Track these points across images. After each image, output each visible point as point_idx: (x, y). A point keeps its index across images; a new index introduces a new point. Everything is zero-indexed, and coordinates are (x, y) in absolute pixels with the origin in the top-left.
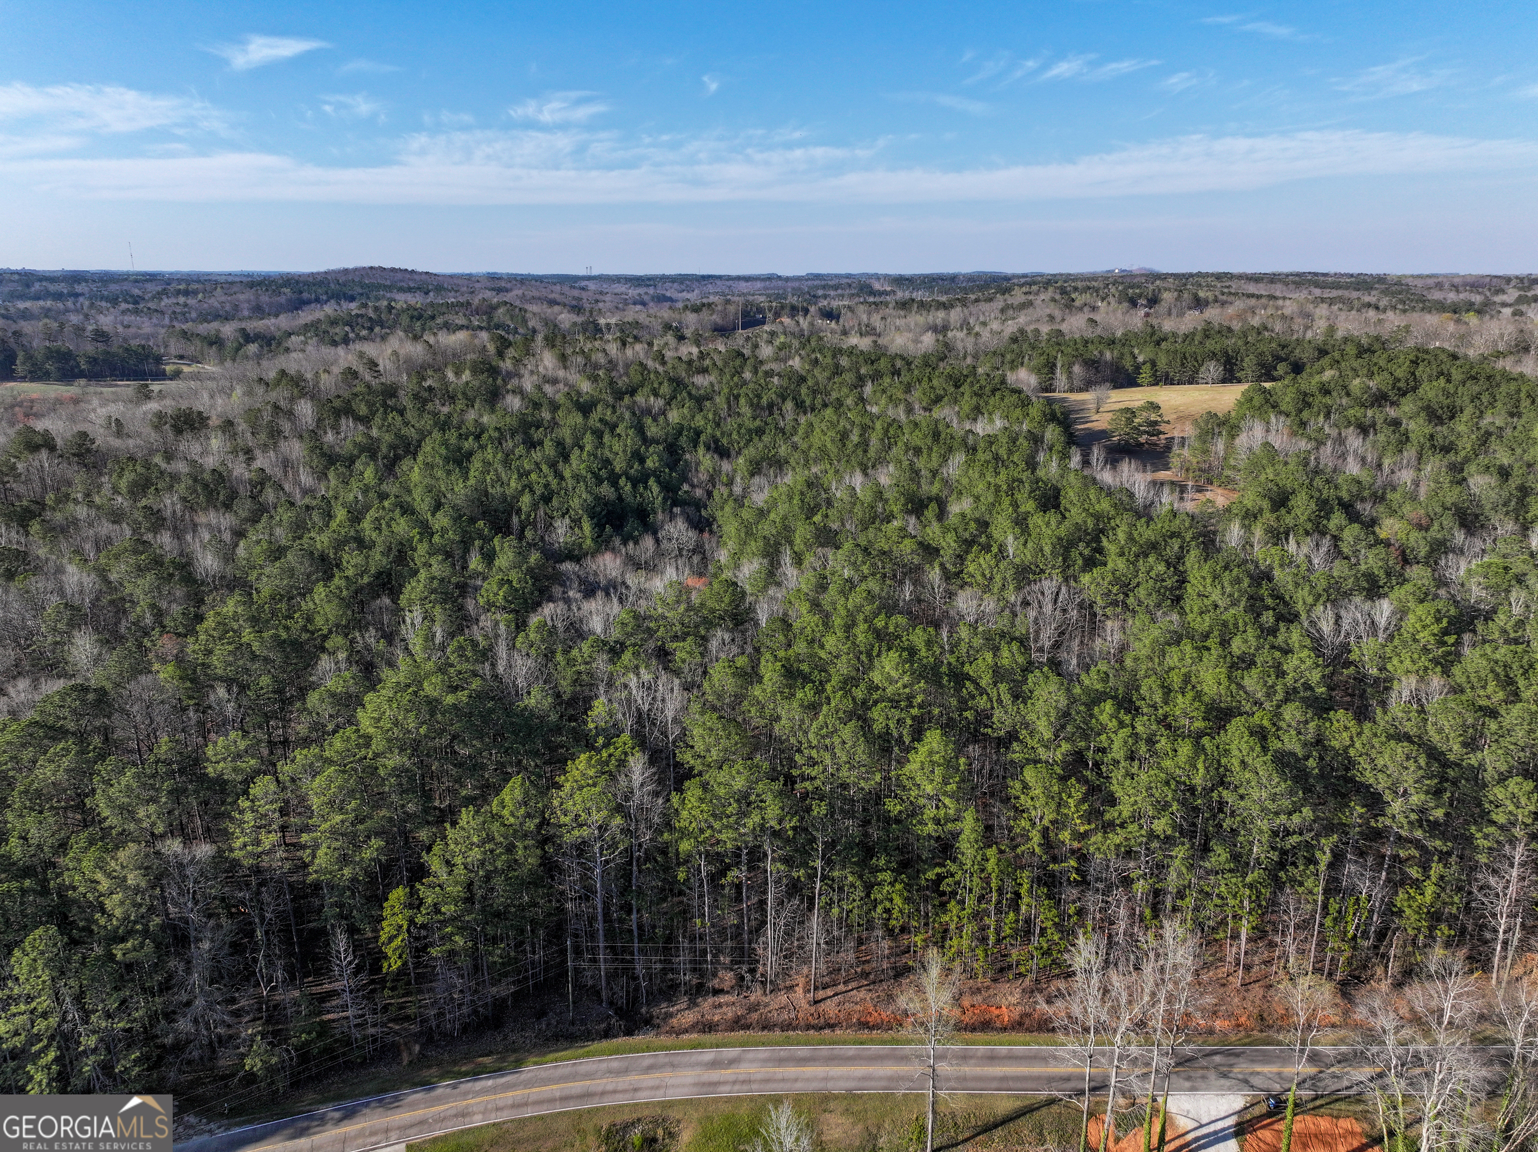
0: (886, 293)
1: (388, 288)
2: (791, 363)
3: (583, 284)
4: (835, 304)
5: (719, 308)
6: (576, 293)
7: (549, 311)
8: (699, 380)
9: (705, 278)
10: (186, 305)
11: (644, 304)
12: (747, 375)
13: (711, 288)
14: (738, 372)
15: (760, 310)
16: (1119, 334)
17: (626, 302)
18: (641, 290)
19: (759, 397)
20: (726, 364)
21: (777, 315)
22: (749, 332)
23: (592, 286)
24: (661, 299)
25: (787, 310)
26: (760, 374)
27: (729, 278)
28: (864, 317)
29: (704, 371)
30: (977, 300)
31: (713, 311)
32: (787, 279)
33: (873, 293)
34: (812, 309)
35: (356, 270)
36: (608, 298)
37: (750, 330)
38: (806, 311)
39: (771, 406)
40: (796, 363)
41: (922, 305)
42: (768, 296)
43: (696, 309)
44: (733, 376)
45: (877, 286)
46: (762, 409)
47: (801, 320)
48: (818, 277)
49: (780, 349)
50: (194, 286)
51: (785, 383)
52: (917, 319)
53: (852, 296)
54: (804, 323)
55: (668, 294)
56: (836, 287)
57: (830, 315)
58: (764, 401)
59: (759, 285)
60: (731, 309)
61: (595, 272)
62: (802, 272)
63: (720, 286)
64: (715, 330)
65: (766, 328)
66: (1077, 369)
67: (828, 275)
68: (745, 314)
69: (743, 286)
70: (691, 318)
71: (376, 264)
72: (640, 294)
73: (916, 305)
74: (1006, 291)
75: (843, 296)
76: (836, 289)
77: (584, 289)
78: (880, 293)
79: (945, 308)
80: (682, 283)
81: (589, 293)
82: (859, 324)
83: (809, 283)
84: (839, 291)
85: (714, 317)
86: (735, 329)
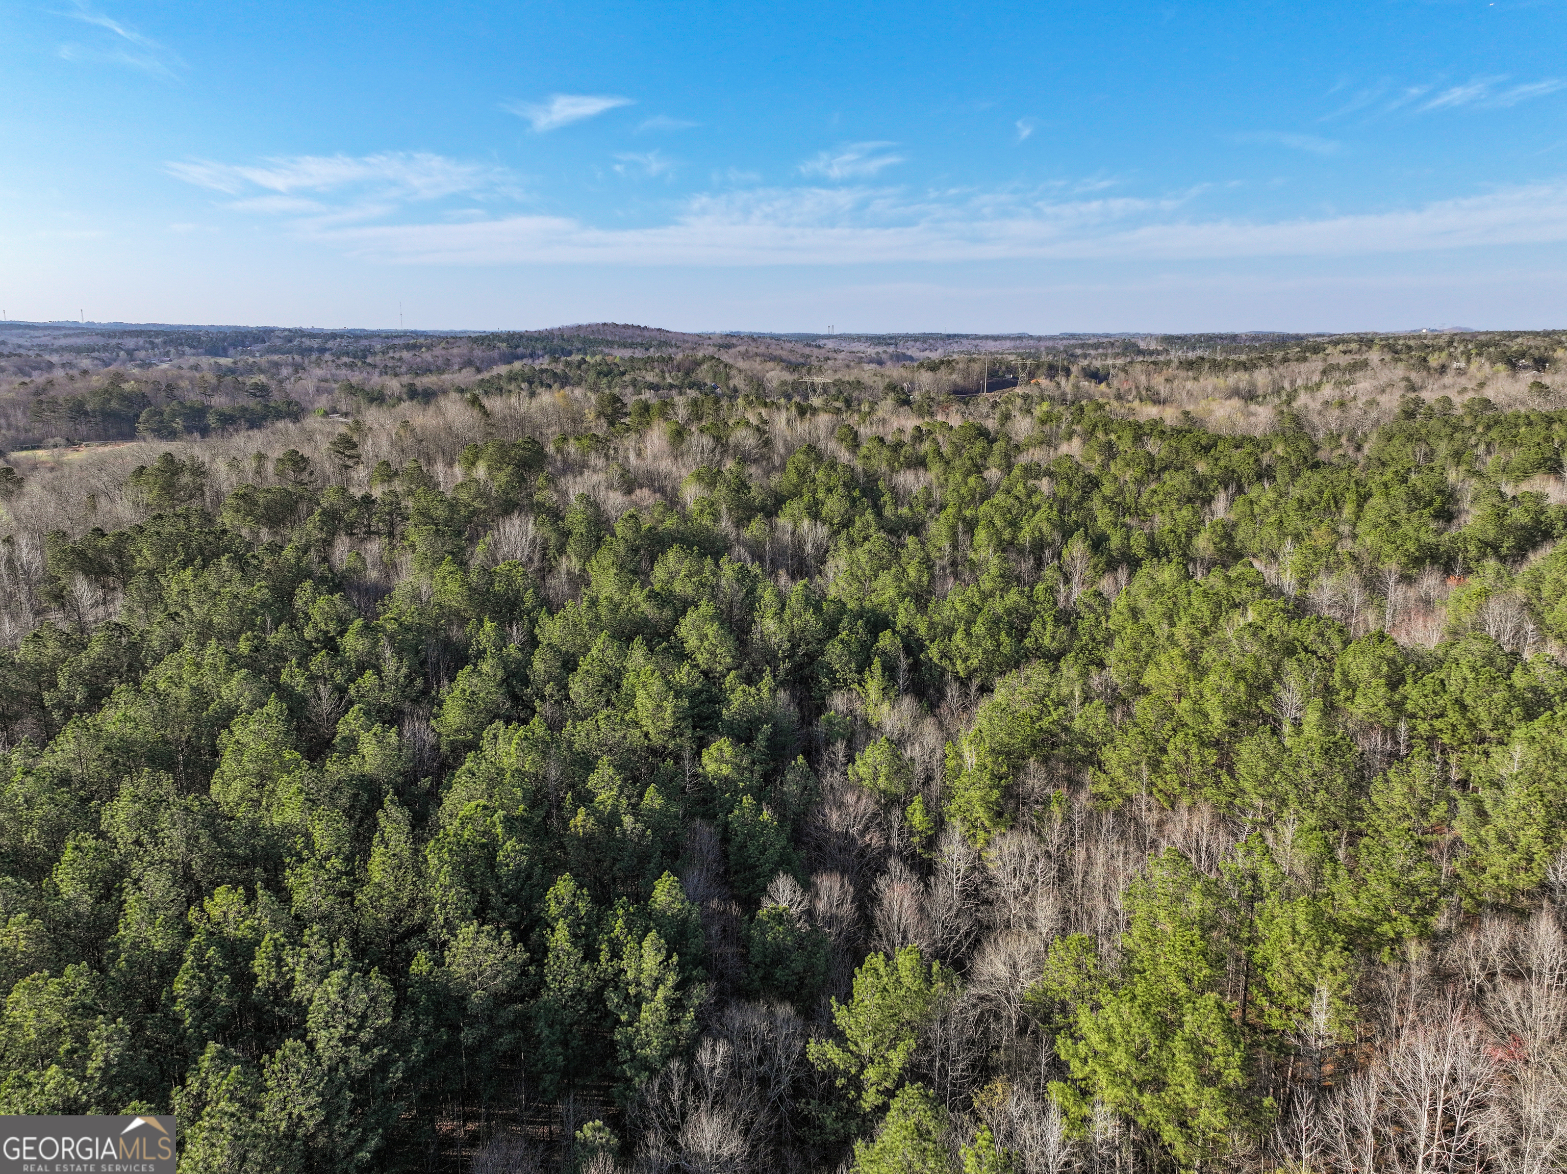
0: (1158, 353)
1: (610, 344)
2: (1064, 449)
3: (821, 342)
4: (1097, 363)
5: (961, 366)
6: (807, 351)
7: (756, 366)
8: (907, 479)
9: (949, 337)
10: (400, 359)
11: (880, 363)
12: (993, 474)
13: (956, 347)
14: (978, 469)
15: (1010, 369)
18: (880, 349)
19: (1014, 524)
20: (958, 450)
21: (1032, 375)
22: (995, 396)
23: (830, 344)
24: (900, 358)
25: (1044, 370)
26: (1016, 471)
27: (977, 337)
28: (1143, 379)
29: (920, 463)
30: (1285, 360)
31: (954, 369)
32: (1040, 339)
33: (1140, 352)
34: (1074, 369)
35: (589, 326)
36: (840, 356)
37: (996, 393)
38: (1068, 372)
39: (1039, 546)
40: (1073, 448)
41: (1217, 367)
42: (1019, 355)
43: (933, 367)
44: (968, 473)
45: (1142, 345)
46: (1021, 551)
47: (1063, 382)
48: (1073, 336)
49: (1043, 422)
50: (422, 340)
51: (1062, 490)
52: (1210, 381)
53: (1116, 356)
54: (1067, 385)
55: (909, 353)
56: (1096, 346)
57: (1097, 376)
58: (1025, 536)
59: (1008, 344)
60: (976, 367)
61: (837, 332)
62: (1056, 332)
63: (967, 345)
64: (955, 392)
65: (1019, 390)
67: (1085, 335)
68: (992, 373)
69: (991, 346)
70: (925, 378)
71: (609, 321)
72: (878, 353)
73: (1207, 366)
74: (1317, 349)
75: (1106, 355)
76: (1097, 349)
77: (819, 347)
78: (1151, 353)
79: (1246, 369)
80: (925, 342)
81: (823, 351)
82: (1137, 388)
83: (1065, 342)
84: (1100, 351)
85: (954, 376)
86: (978, 391)
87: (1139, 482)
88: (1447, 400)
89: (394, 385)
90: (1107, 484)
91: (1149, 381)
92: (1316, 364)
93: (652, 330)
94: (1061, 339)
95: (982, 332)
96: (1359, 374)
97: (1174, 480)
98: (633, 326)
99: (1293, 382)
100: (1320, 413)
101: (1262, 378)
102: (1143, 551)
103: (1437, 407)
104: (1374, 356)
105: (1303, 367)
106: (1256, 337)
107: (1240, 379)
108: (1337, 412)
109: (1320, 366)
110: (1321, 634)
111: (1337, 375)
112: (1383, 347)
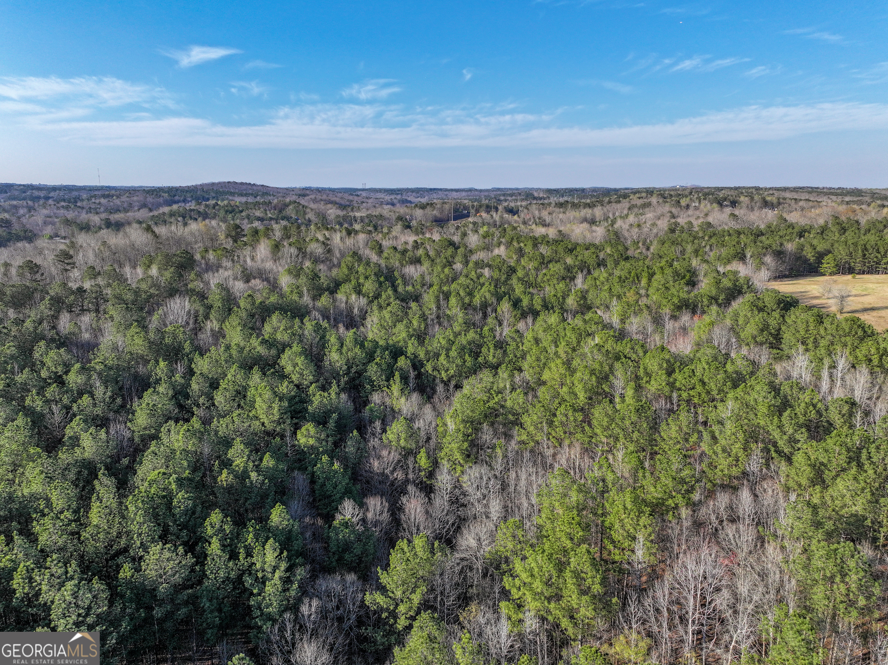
0: (544, 199)
1: (232, 194)
2: (496, 252)
3: (359, 193)
4: (512, 204)
5: (438, 206)
6: (351, 198)
7: (322, 206)
8: (410, 270)
9: (431, 190)
10: (100, 203)
11: (393, 205)
12: (458, 266)
13: (435, 196)
14: (450, 264)
15: (466, 208)
16: (762, 227)
17: (382, 203)
18: (393, 197)
19: (470, 294)
20: (438, 254)
21: (477, 211)
22: (458, 223)
23: (364, 194)
24: (404, 202)
25: (484, 208)
26: (471, 265)
27: (446, 190)
28: (537, 213)
29: (417, 261)
31: (434, 208)
32: (481, 191)
33: (535, 198)
34: (500, 208)
35: (219, 183)
36: (370, 201)
37: (459, 221)
38: (497, 209)
39: (484, 306)
40: (501, 251)
41: (575, 206)
42: (470, 200)
43: (423, 207)
44: (444, 267)
45: (536, 194)
46: (475, 309)
47: (494, 215)
48: (499, 189)
49: (484, 237)
50: (113, 192)
51: (496, 275)
52: (572, 214)
53: (522, 200)
54: (496, 217)
55: (409, 199)
56: (511, 195)
57: (512, 211)
58: (477, 301)
59: (464, 194)
60: (447, 207)
61: (367, 187)
62: (489, 187)
63: (441, 194)
64: (436, 221)
65: (470, 219)
66: (768, 259)
67: (505, 189)
68: (456, 210)
69: (455, 195)
70: (419, 213)
71: (231, 180)
72: (391, 199)
73: (570, 205)
74: (625, 196)
75: (517, 200)
76: (512, 196)
77: (358, 196)
78: (541, 199)
79: (590, 207)
80: (418, 193)
81: (360, 198)
82: (534, 218)
83: (494, 193)
84: (514, 197)
85: (435, 212)
86: (448, 220)
87: (537, 269)
88: (690, 223)
89: (96, 219)
90: (520, 271)
91: (540, 214)
92: (625, 204)
93: (258, 186)
94: (493, 191)
95: (449, 187)
96: (647, 210)
97: (555, 268)
98: (246, 183)
99: (614, 214)
100: (628, 230)
101: (598, 212)
102: (540, 307)
103: (686, 226)
104: (654, 200)
105: (619, 206)
106: (594, 190)
107: (587, 212)
108: (636, 230)
109: (627, 205)
110: (633, 348)
111: (636, 210)
112: (658, 195)
